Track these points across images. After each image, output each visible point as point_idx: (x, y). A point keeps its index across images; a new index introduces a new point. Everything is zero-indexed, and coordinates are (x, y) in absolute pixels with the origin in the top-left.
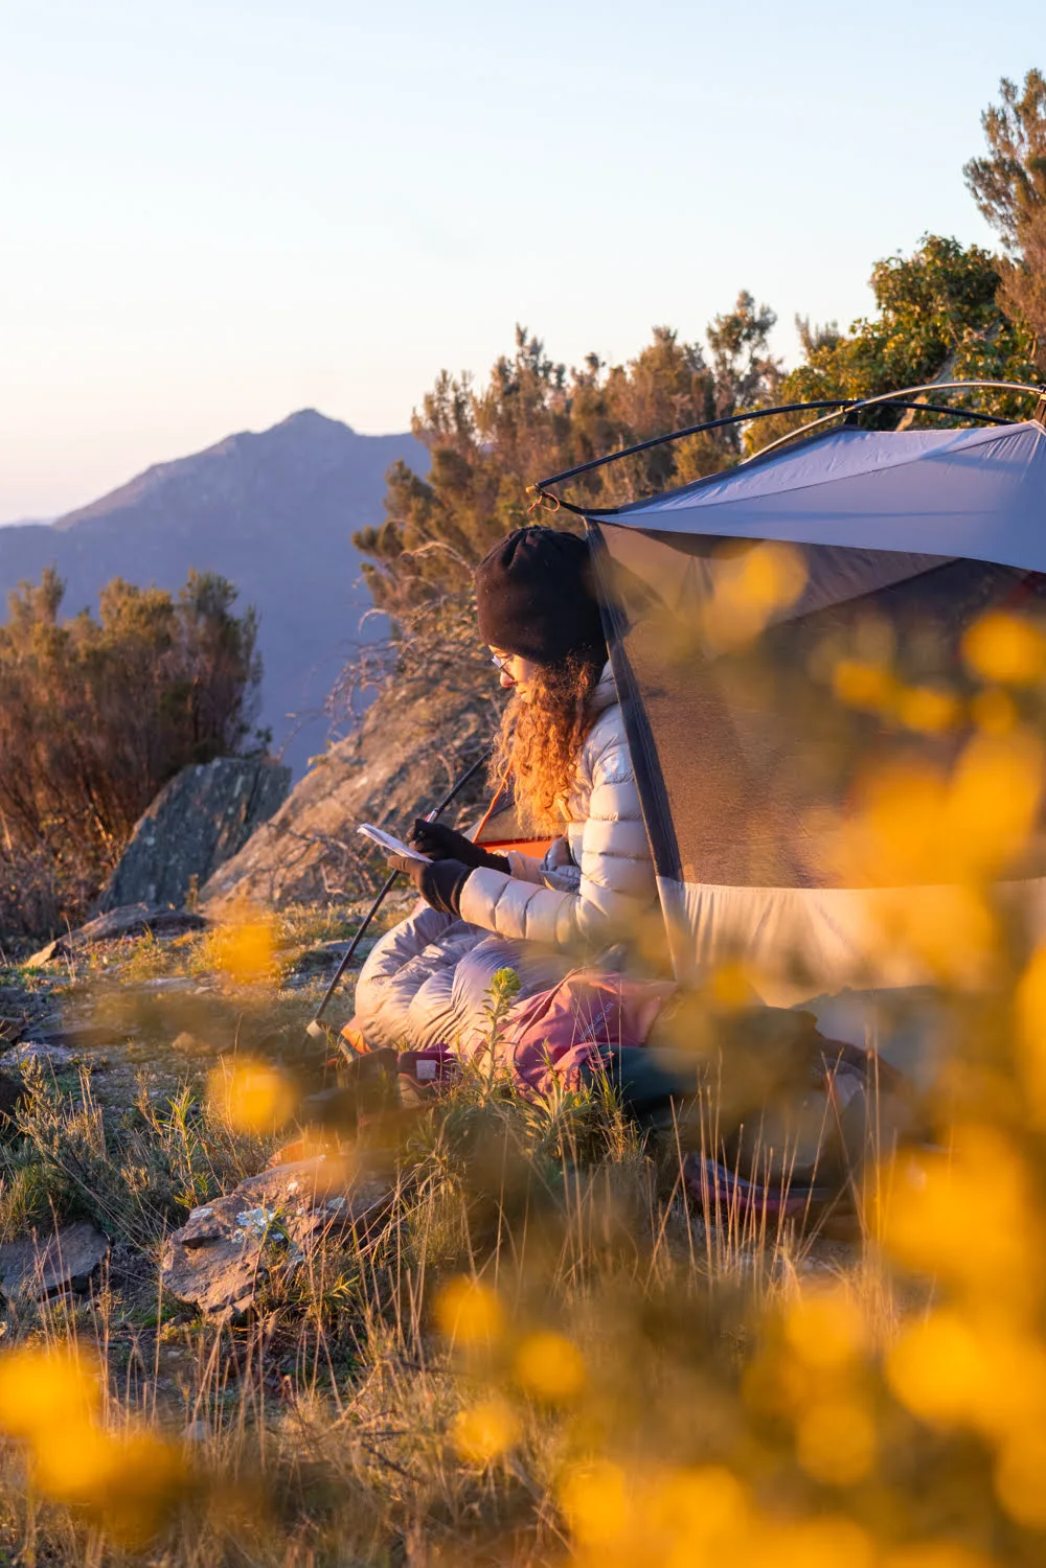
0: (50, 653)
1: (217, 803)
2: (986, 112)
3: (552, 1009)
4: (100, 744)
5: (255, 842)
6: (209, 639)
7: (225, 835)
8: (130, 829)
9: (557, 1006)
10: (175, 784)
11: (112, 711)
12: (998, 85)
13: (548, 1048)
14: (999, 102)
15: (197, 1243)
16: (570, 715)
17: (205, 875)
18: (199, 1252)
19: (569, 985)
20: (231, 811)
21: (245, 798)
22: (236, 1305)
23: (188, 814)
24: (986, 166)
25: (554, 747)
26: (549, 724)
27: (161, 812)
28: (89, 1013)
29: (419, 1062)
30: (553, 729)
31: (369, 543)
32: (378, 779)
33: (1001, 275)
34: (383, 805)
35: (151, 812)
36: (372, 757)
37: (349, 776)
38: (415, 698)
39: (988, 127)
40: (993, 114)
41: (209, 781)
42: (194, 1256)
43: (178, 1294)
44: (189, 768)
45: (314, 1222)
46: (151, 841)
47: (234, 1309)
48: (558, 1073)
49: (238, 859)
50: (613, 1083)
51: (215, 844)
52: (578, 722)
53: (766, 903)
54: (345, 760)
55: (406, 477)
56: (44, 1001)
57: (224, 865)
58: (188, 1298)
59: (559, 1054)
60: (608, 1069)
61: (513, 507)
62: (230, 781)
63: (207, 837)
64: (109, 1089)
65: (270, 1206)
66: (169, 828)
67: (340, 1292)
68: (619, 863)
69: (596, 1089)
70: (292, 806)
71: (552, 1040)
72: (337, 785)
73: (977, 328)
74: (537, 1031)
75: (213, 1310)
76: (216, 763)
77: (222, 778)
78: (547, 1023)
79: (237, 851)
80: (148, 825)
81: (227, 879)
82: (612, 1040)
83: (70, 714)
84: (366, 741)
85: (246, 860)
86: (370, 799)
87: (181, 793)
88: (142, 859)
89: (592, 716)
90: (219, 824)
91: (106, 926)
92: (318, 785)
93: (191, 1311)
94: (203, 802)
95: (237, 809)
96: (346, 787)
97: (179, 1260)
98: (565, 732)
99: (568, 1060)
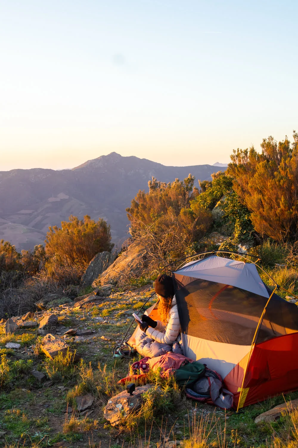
0: (78, 233)
1: (103, 259)
2: (231, 155)
3: (165, 361)
4: (85, 249)
5: (110, 268)
6: (102, 231)
7: (105, 265)
8: (89, 263)
9: (166, 361)
10: (96, 256)
11: (86, 243)
12: (233, 151)
13: (164, 369)
14: (233, 154)
15: (110, 410)
16: (167, 307)
17: (101, 273)
18: (110, 411)
19: (168, 357)
20: (105, 261)
21: (108, 258)
22: (116, 423)
23: (99, 261)
24: (231, 164)
25: (165, 312)
26: (164, 308)
27: (94, 260)
28: (86, 326)
29: (143, 365)
30: (165, 309)
31: (128, 210)
32: (130, 260)
33: (233, 183)
34: (130, 264)
35: (93, 260)
36: (129, 256)
37: (125, 258)
38: (136, 246)
39: (231, 158)
40: (232, 156)
41: (102, 255)
42: (109, 412)
43: (107, 419)
44: (99, 253)
45: (128, 409)
46: (92, 265)
47: (116, 424)
48: (166, 374)
49: (106, 271)
50: (175, 377)
51: (103, 266)
52: (168, 308)
53: (199, 340)
54: (125, 255)
55: (135, 202)
56: (79, 322)
57: (104, 271)
58: (108, 420)
59: (166, 370)
60: (174, 374)
61: (153, 215)
62: (105, 256)
63: (101, 265)
64: (91, 349)
65: (121, 404)
66: (96, 263)
67: (133, 424)
68: (175, 326)
69: (172, 378)
70: (116, 262)
71: (165, 367)
72: (123, 260)
73: (229, 191)
74: (162, 365)
75: (112, 423)
76: (103, 252)
77: (104, 255)
78: (164, 364)
79: (106, 269)
80: (92, 262)
81: (105, 274)
82: (174, 367)
83: (80, 243)
84: (128, 252)
85: (108, 271)
86: (129, 263)
87: (97, 257)
88: (91, 268)
89: (171, 307)
90: (103, 263)
91: (88, 300)
92: (120, 259)
93: (109, 423)
94: (101, 259)
95: (107, 261)
96: (125, 260)
97: (107, 412)
98: (167, 310)
99: (167, 371)
